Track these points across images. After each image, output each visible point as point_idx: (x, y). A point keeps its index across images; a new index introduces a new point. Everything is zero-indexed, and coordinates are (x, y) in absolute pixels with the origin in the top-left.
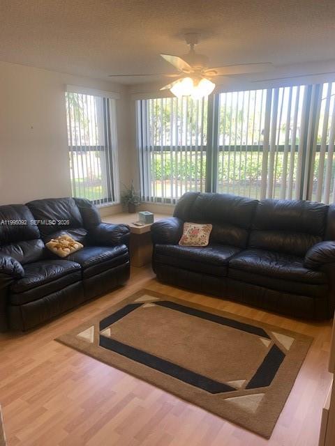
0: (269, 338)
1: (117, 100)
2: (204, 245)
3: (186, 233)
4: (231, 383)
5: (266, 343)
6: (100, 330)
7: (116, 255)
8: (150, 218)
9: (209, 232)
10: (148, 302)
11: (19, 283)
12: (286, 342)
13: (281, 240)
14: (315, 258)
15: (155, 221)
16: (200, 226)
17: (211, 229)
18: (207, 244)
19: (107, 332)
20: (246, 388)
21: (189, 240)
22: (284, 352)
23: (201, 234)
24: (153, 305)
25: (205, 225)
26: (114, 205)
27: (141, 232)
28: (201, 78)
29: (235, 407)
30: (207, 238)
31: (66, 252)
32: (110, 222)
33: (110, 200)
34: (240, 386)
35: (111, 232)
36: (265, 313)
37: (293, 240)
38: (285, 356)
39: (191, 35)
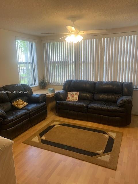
0: (107, 134)
1: (36, 43)
2: (76, 100)
3: (69, 96)
4: (97, 152)
5: (107, 136)
6: (40, 137)
7: (42, 106)
8: (53, 91)
9: (78, 95)
10: (57, 124)
11: (5, 120)
12: (114, 135)
13: (106, 97)
14: (121, 103)
15: (55, 92)
16: (74, 93)
17: (78, 94)
18: (78, 100)
19: (43, 138)
20: (103, 153)
21: (71, 99)
22: (114, 139)
23: (75, 96)
24: (59, 126)
25: (76, 93)
26: (37, 86)
27: (51, 97)
28: (77, 35)
29: (101, 161)
30: (78, 97)
31: (21, 106)
32: (37, 93)
33: (35, 84)
34: (101, 153)
35: (38, 97)
36: (103, 125)
37: (111, 97)
38: (114, 140)
39: (74, 18)
